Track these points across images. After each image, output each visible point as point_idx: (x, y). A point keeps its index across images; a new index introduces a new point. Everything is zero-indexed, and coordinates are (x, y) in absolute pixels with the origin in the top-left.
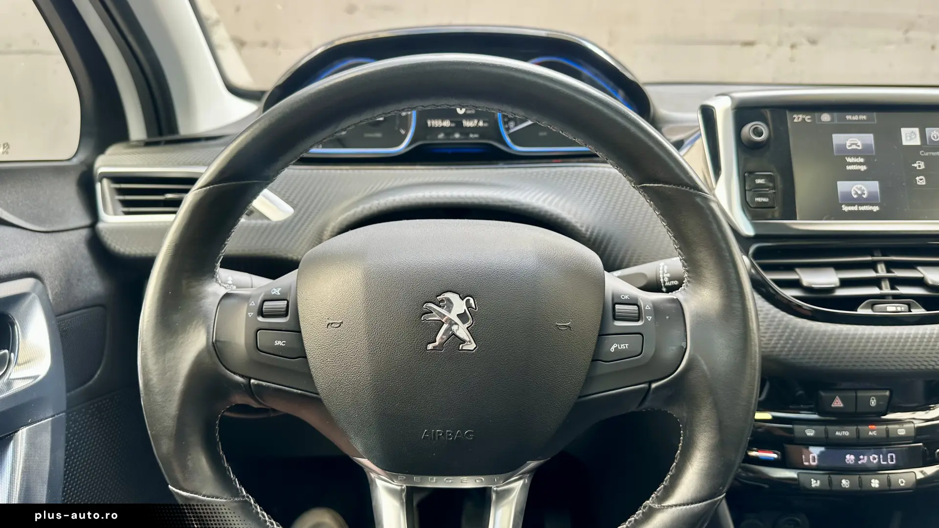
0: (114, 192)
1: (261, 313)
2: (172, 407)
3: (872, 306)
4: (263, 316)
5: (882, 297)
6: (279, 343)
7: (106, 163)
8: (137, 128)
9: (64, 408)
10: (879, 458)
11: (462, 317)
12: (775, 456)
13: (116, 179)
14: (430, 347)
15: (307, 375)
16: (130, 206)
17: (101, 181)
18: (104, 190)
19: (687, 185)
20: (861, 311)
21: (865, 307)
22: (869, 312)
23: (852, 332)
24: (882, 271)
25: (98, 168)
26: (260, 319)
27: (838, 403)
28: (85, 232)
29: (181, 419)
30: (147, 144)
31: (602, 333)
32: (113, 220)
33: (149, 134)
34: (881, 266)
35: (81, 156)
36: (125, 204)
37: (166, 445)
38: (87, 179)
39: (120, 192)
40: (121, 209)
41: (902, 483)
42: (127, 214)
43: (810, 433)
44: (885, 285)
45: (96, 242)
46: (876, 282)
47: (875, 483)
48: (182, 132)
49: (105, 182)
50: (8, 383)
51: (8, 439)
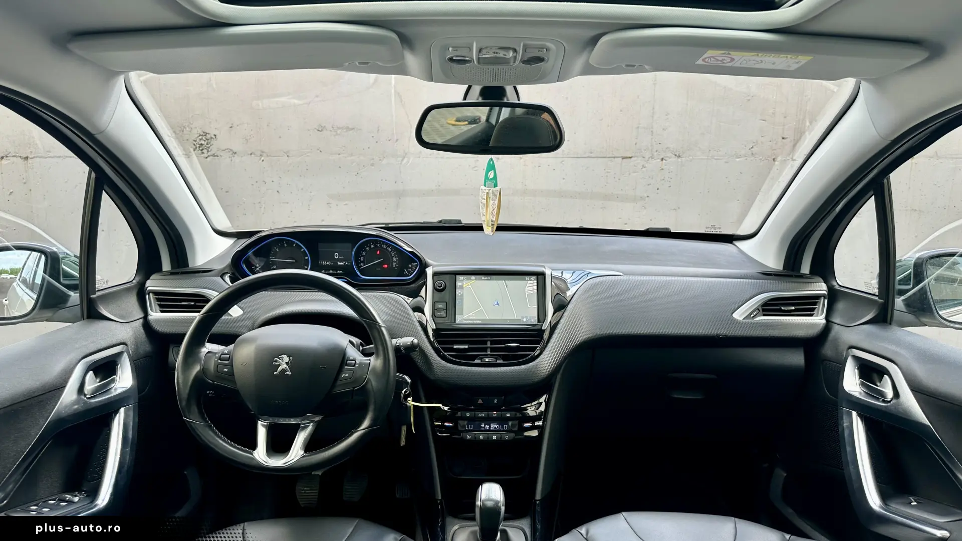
0: (156, 300)
1: (220, 359)
2: (185, 393)
3: (481, 359)
4: (221, 360)
5: (487, 355)
6: (225, 370)
7: (153, 284)
8: (166, 266)
9: (137, 401)
10: (500, 427)
11: (287, 363)
12: (451, 425)
13: (156, 293)
14: (275, 373)
15: (234, 381)
16: (164, 308)
17: (149, 294)
18: (150, 299)
19: (373, 320)
20: (477, 361)
21: (478, 360)
22: (479, 361)
23: (470, 369)
24: (489, 345)
25: (147, 288)
26: (219, 361)
27: (480, 402)
28: (141, 321)
29: (189, 395)
30: (172, 274)
31: (340, 370)
32: (155, 315)
33: (173, 267)
34: (489, 343)
35: (137, 279)
36: (160, 306)
37: (184, 403)
38: (142, 294)
39: (158, 300)
40: (158, 308)
41: (507, 437)
42: (162, 312)
43: (468, 415)
44: (489, 350)
45: (147, 325)
46: (485, 350)
47: (495, 437)
48: (190, 266)
49: (151, 294)
50: (116, 389)
51: (116, 412)
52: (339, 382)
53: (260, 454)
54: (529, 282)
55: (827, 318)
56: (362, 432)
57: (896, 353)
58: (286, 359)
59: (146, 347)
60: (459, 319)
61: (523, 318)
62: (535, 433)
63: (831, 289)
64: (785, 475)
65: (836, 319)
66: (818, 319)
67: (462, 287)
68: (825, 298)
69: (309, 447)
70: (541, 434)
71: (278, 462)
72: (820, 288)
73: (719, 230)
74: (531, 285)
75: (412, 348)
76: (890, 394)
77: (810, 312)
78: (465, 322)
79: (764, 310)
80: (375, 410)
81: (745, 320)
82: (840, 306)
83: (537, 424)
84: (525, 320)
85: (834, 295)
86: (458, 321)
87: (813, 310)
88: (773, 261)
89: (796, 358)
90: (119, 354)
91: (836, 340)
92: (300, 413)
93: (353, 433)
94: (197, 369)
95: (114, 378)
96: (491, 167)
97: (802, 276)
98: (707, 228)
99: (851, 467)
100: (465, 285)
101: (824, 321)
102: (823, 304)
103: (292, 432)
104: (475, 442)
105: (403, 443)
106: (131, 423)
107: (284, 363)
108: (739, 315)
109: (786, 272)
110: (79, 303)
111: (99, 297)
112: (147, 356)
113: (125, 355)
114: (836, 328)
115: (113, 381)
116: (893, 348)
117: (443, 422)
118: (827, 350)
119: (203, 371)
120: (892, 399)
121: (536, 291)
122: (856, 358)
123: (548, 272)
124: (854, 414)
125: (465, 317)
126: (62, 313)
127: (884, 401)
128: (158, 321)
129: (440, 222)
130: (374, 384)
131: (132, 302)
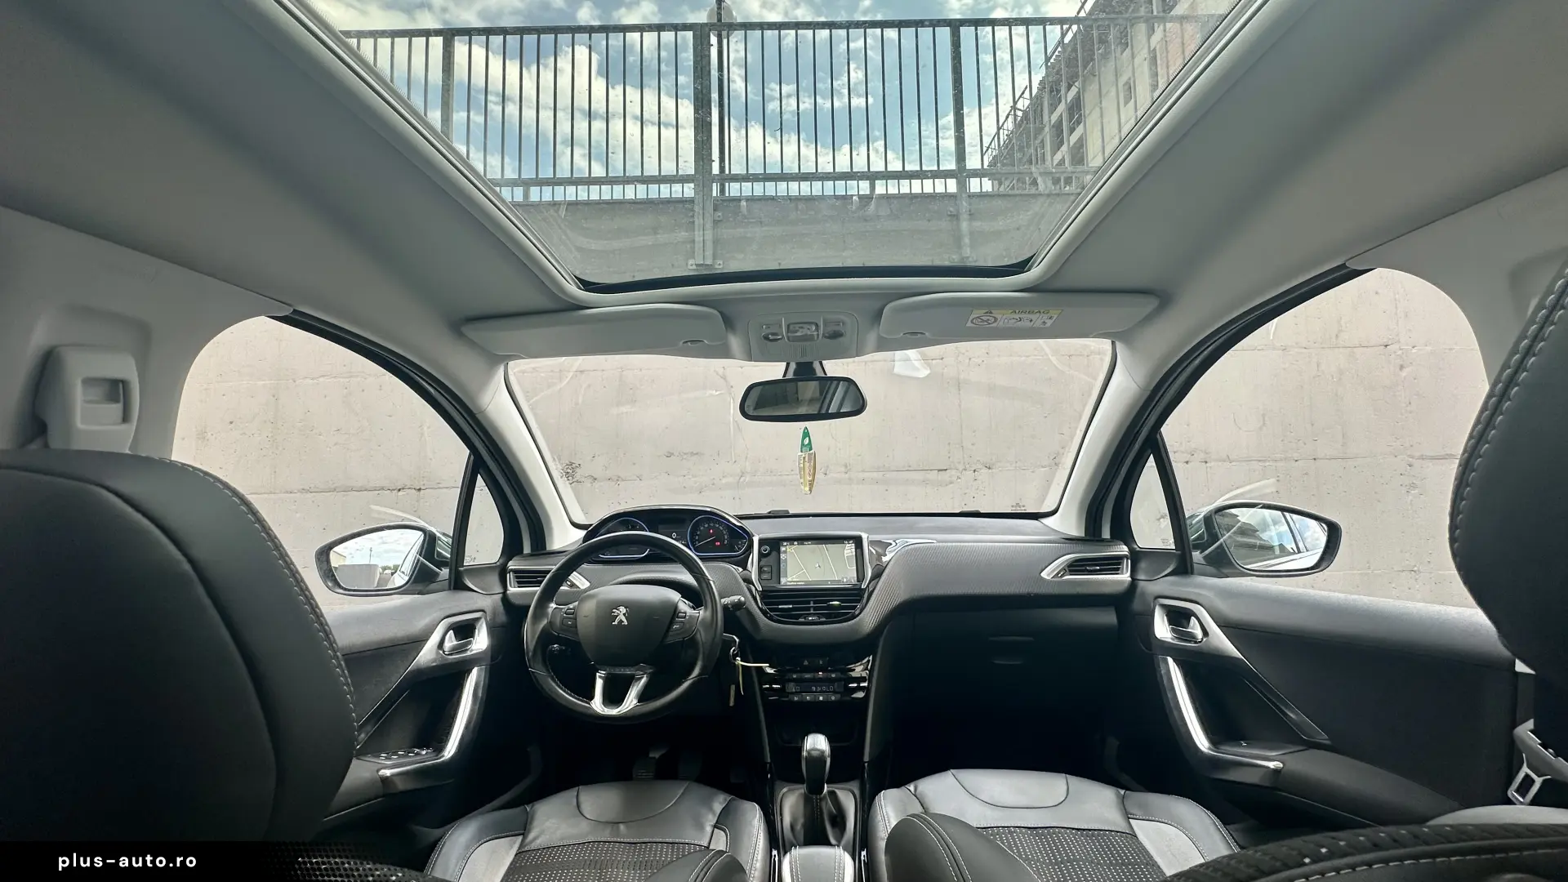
0: (515, 577)
1: (564, 614)
2: (531, 647)
3: (805, 618)
4: (565, 616)
5: (810, 614)
6: (570, 623)
7: (512, 565)
8: (527, 550)
9: (490, 662)
10: (826, 688)
11: (624, 614)
12: (779, 687)
13: (515, 571)
14: (613, 625)
15: (577, 634)
16: (521, 584)
17: (509, 573)
18: (510, 577)
19: (701, 574)
20: (801, 620)
21: (802, 618)
22: (803, 620)
23: (795, 628)
24: (812, 604)
25: (508, 567)
26: (563, 618)
27: (806, 663)
28: (501, 595)
29: (535, 647)
30: (531, 555)
31: (672, 622)
32: (513, 589)
33: (532, 550)
34: (812, 602)
35: (501, 561)
36: (518, 583)
37: (530, 654)
38: (503, 572)
39: (517, 577)
40: (517, 585)
41: (833, 698)
42: (519, 587)
43: (795, 676)
44: (812, 609)
45: (505, 599)
46: (808, 609)
47: (821, 698)
48: (548, 549)
49: (511, 573)
50: (472, 650)
51: (470, 671)
52: (671, 633)
53: (597, 705)
54: (848, 545)
55: (1132, 575)
56: (692, 681)
57: (1200, 594)
58: (623, 610)
59: (502, 618)
60: (783, 580)
61: (843, 578)
62: (861, 695)
63: (1132, 550)
64: (1118, 743)
65: (1141, 576)
66: (1125, 577)
67: (785, 552)
68: (1127, 559)
69: (643, 698)
70: (867, 697)
71: (614, 712)
72: (1124, 550)
73: (1023, 508)
74: (849, 549)
75: (739, 606)
76: (1199, 633)
77: (1116, 571)
78: (788, 584)
79: (1070, 571)
80: (703, 661)
81: (1055, 579)
82: (1143, 565)
83: (862, 685)
84: (845, 580)
85: (1136, 556)
86: (782, 583)
87: (1118, 569)
88: (1075, 529)
89: (1108, 618)
90: (478, 619)
91: (1143, 594)
92: (634, 663)
93: (683, 682)
94: (545, 622)
95: (471, 641)
96: (806, 434)
97: (1103, 540)
98: (1013, 506)
99: (1176, 713)
100: (789, 553)
101: (1130, 579)
102: (1127, 565)
103: (628, 682)
104: (803, 704)
105: (732, 704)
106: (482, 683)
107: (621, 614)
108: (1045, 574)
109: (1088, 538)
110: (448, 577)
111: (466, 570)
112: (503, 626)
113: (483, 620)
114: (1141, 584)
115: (470, 643)
116: (1197, 591)
117: (771, 685)
118: (1137, 606)
119: (551, 623)
120: (1202, 639)
121: (854, 553)
122: (1163, 606)
123: (864, 536)
124: (1170, 660)
125: (789, 579)
126: (433, 586)
127: (1196, 642)
128: (514, 594)
129: (770, 513)
130: (702, 636)
131: (494, 580)
